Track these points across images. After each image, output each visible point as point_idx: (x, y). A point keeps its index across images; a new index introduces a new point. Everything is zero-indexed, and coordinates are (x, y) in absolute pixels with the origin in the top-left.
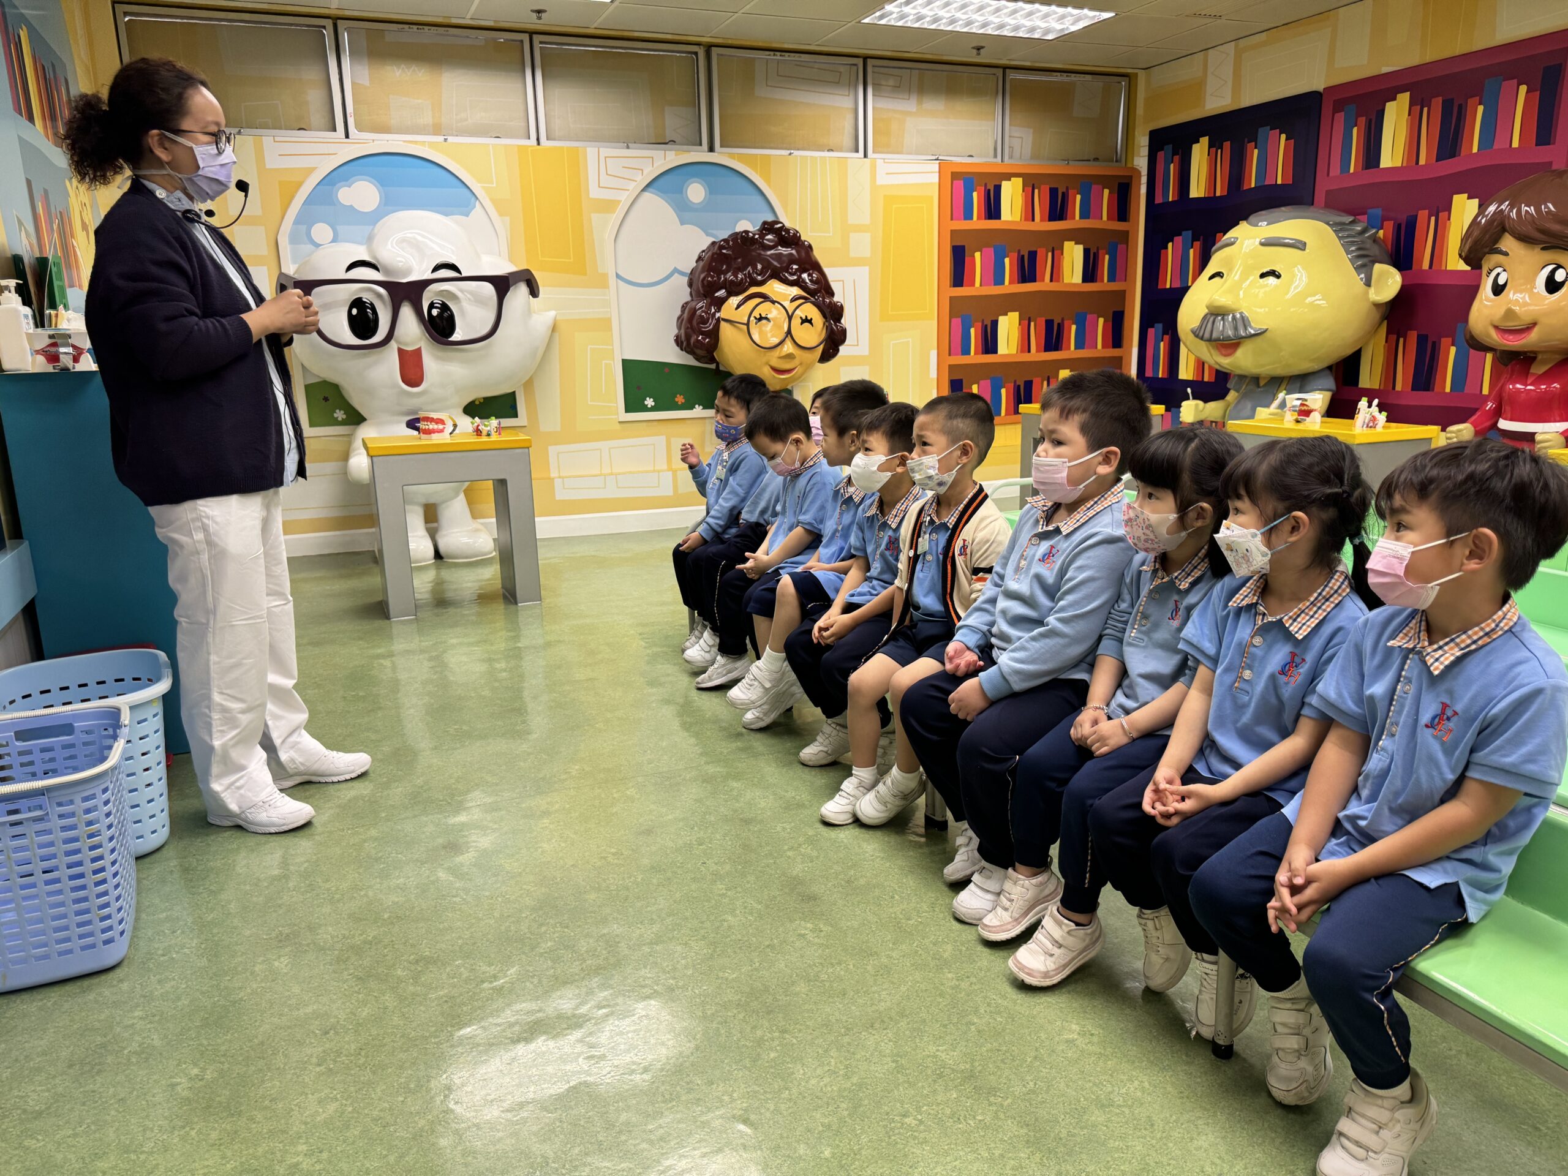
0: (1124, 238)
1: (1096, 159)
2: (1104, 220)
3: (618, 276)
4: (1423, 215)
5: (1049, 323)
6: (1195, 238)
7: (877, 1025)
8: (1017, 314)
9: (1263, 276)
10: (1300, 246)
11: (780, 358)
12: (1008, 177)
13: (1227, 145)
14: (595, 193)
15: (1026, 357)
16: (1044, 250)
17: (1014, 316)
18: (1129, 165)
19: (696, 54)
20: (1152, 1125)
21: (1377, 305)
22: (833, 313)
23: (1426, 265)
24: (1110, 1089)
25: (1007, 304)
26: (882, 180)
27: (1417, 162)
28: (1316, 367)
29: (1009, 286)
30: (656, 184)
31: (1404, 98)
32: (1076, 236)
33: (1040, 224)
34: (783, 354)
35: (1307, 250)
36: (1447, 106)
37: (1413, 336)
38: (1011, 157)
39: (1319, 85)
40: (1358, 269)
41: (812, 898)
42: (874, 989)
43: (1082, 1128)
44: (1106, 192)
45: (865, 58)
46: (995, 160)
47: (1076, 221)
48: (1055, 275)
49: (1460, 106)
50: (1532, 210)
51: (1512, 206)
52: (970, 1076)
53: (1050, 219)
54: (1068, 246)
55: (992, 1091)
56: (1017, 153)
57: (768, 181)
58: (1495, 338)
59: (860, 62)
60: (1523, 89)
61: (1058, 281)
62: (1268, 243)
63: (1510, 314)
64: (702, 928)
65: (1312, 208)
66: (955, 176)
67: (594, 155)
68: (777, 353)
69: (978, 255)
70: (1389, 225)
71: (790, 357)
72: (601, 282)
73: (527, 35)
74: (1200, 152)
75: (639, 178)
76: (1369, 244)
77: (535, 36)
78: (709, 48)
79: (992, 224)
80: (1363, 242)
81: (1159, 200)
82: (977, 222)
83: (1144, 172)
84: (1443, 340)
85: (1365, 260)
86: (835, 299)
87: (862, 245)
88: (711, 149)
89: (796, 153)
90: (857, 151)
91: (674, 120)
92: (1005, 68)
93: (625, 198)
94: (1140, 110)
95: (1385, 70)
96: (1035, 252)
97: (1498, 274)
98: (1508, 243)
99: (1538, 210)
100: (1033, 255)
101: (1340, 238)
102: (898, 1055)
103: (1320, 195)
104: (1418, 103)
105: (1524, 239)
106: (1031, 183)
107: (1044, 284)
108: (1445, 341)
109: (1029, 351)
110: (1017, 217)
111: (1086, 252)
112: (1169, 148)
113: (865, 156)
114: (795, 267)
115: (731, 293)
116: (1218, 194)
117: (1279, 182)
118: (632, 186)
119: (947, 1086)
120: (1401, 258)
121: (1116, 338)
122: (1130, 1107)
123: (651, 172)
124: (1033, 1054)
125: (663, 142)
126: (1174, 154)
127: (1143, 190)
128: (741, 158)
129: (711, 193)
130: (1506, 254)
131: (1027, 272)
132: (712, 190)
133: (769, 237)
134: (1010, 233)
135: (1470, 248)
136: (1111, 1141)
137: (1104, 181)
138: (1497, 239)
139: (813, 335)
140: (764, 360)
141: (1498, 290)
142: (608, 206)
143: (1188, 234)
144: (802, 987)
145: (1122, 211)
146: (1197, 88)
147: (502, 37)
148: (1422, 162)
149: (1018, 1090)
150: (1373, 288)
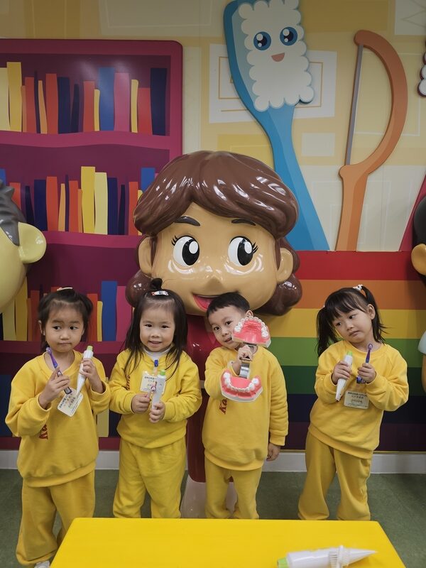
21: (27, 265)
23: (61, 227)
27: (39, 130)
31: (14, 67)
36: (63, 85)
40: (3, 226)
49: (76, 87)
58: (195, 305)
70: (16, 186)
76: (7, 202)
80: (3, 199)
85: (9, 218)
97: (189, 242)
98: (197, 214)
104: (31, 75)
105: (214, 210)
108: (92, 296)
130: (197, 224)
141: (189, 258)
148: (44, 130)
150: (21, 247)
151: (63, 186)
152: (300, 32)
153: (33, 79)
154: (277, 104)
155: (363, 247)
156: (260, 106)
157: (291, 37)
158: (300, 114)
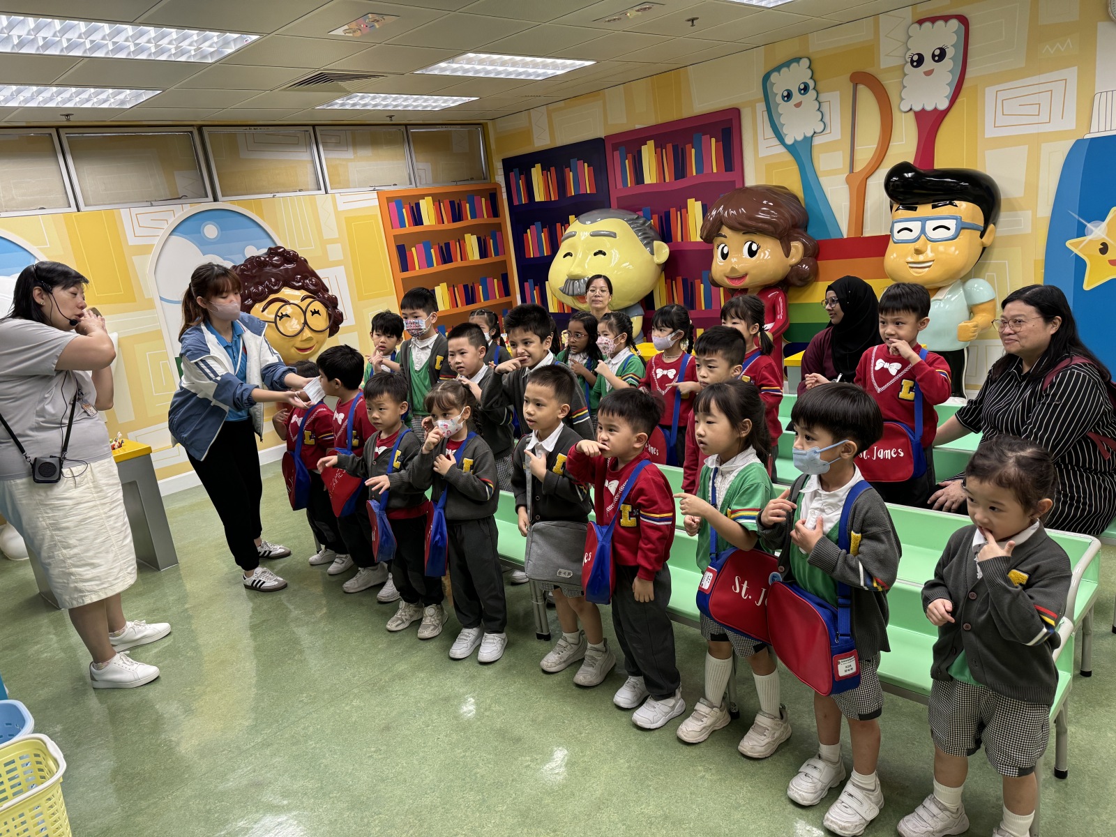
0: (499, 228)
1: (472, 179)
2: (485, 218)
3: (162, 299)
4: (673, 211)
5: (466, 287)
6: (543, 227)
7: (602, 806)
8: (445, 284)
9: (595, 254)
10: (613, 235)
11: (301, 341)
12: (423, 197)
13: (553, 169)
14: (132, 241)
15: (456, 311)
16: (453, 241)
17: (444, 285)
18: (492, 182)
19: (191, 132)
20: (763, 809)
21: (658, 265)
22: (331, 303)
23: (679, 240)
24: (735, 798)
25: (438, 278)
26: (341, 207)
27: (665, 181)
28: (632, 303)
29: (437, 267)
30: (181, 228)
31: (651, 143)
32: (471, 230)
33: (448, 225)
34: (304, 338)
35: (618, 238)
36: (675, 149)
37: (679, 279)
38: (421, 184)
39: (601, 134)
40: (646, 245)
41: (518, 740)
42: (588, 785)
43: (734, 825)
44: (483, 200)
45: (314, 126)
46: (411, 186)
47: (469, 221)
48: (464, 256)
49: (682, 149)
50: (735, 212)
51: (724, 209)
52: (666, 817)
53: (454, 221)
54: (467, 236)
55: (681, 822)
56: (424, 182)
57: (262, 217)
58: (727, 282)
59: (311, 129)
60: (713, 140)
61: (466, 260)
62: (594, 235)
63: (733, 269)
64: (466, 783)
65: (611, 210)
66: (389, 200)
67: (127, 215)
68: (299, 338)
69: (413, 249)
70: (655, 217)
71: (310, 339)
72: (150, 305)
73: (54, 130)
74: (536, 172)
75: (166, 226)
76: (648, 231)
77: (60, 130)
78: (200, 128)
79: (418, 229)
80: (645, 230)
81: (516, 203)
82: (409, 229)
83: (503, 184)
84: (696, 281)
85: (649, 240)
86: (330, 293)
87: (336, 252)
88: (215, 199)
89: (278, 195)
90: (320, 189)
91: (183, 181)
92: (406, 125)
93: (157, 242)
94: (493, 146)
95: (638, 127)
96: (449, 243)
97: (723, 248)
98: (725, 231)
99: (738, 212)
100: (447, 245)
101: (633, 228)
102: (623, 820)
103: (614, 201)
104: (659, 146)
105: (732, 228)
106: (437, 198)
107: (458, 263)
108: (697, 281)
109: (457, 306)
110: (433, 223)
111: (479, 239)
112: (516, 170)
113: (326, 193)
114: (299, 276)
115: (255, 302)
116: (553, 199)
117: (588, 192)
118: (161, 232)
119: (657, 828)
120: (666, 236)
121: (506, 291)
122: (749, 803)
123: (174, 221)
124: (688, 792)
125: (176, 198)
126: (521, 174)
127: (505, 196)
128: (239, 202)
129: (221, 230)
130: (725, 237)
131: (446, 257)
132: (222, 228)
133: (276, 258)
134: (432, 233)
135: (707, 234)
136: (750, 826)
137: (480, 193)
138: (719, 230)
139: (321, 322)
140: (292, 343)
141: (724, 256)
142: (144, 250)
143: (539, 224)
144: (547, 800)
145: (495, 211)
146: (527, 134)
147: (32, 133)
148: (667, 180)
149: (693, 816)
150: (655, 256)
151: (679, 213)
152: (811, 84)
153: (660, 149)
154: (800, 138)
155: (868, 233)
156: (789, 141)
157: (805, 89)
158: (817, 141)
